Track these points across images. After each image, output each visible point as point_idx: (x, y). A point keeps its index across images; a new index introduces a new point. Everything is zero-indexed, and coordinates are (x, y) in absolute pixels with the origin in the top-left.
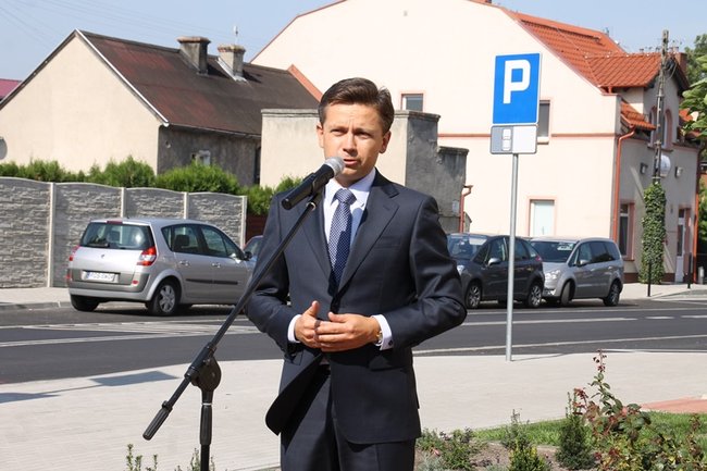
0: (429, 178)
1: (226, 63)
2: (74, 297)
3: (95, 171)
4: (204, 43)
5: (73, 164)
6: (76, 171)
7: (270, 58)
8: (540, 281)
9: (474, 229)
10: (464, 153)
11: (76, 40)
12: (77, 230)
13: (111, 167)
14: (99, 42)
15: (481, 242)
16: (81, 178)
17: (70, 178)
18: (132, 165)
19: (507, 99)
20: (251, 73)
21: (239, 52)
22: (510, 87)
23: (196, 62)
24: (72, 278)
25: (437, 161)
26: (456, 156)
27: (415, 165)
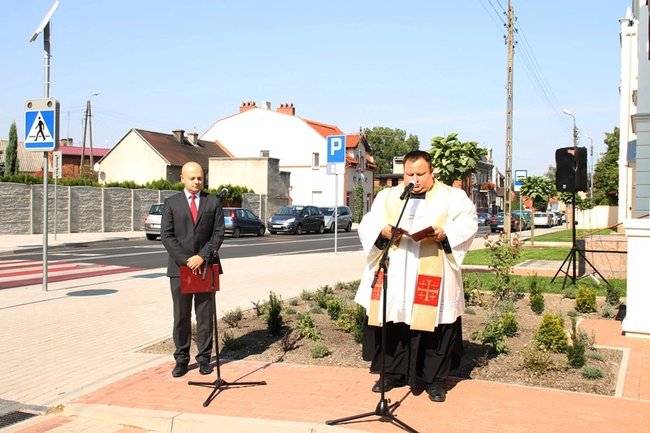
0: (276, 184)
1: (191, 140)
2: (148, 235)
3: (148, 184)
4: (183, 132)
5: (140, 182)
6: (140, 184)
7: (207, 137)
8: (323, 223)
9: (294, 203)
10: (289, 173)
11: (133, 132)
12: (146, 207)
13: (154, 182)
14: (140, 132)
15: (301, 209)
16: (143, 187)
17: (138, 187)
18: (162, 181)
19: (333, 153)
20: (201, 144)
21: (196, 135)
22: (333, 148)
23: (179, 140)
24: (147, 227)
25: (279, 177)
26: (286, 175)
27: (271, 179)
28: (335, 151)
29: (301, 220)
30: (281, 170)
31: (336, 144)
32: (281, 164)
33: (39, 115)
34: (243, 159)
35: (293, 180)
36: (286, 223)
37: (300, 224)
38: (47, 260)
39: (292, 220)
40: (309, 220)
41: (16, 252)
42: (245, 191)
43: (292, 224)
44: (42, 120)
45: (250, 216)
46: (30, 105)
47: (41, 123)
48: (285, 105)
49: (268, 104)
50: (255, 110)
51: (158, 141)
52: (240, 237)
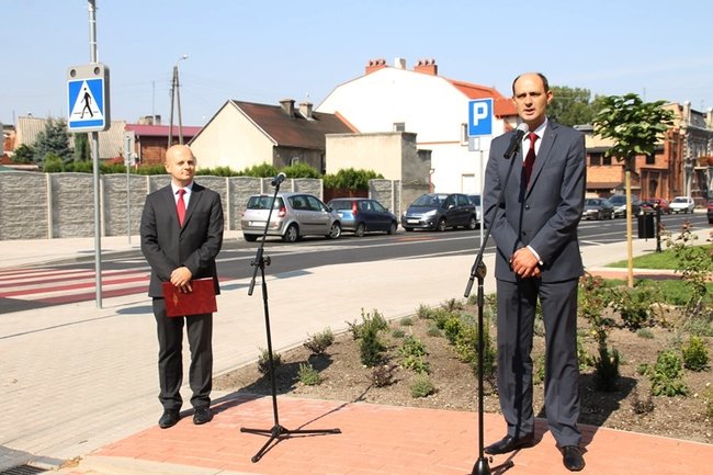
0: (413, 166)
1: (304, 112)
2: (245, 235)
3: (247, 170)
4: (292, 102)
5: (236, 168)
6: (238, 171)
7: (324, 108)
8: (474, 216)
9: (437, 191)
10: (430, 152)
11: (229, 105)
12: (245, 199)
13: (255, 168)
14: (239, 104)
15: (445, 197)
16: (241, 174)
17: (236, 175)
18: (266, 166)
19: (476, 123)
20: (316, 116)
21: (310, 106)
22: (477, 117)
23: (289, 112)
24: (245, 225)
25: (417, 156)
26: (426, 154)
27: (406, 159)
28: (480, 121)
29: (445, 212)
30: (419, 147)
31: (481, 111)
32: (418, 139)
33: (85, 85)
34: (369, 135)
35: (435, 160)
36: (425, 217)
37: (443, 218)
38: (101, 269)
39: (433, 213)
40: (455, 212)
41: (79, 259)
42: (373, 176)
43: (433, 219)
44: (89, 91)
45: (377, 208)
46: (73, 73)
47: (87, 96)
48: (424, 62)
49: (403, 62)
50: (385, 69)
51: (263, 116)
52: (365, 235)
